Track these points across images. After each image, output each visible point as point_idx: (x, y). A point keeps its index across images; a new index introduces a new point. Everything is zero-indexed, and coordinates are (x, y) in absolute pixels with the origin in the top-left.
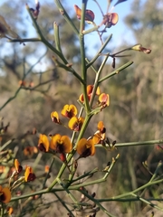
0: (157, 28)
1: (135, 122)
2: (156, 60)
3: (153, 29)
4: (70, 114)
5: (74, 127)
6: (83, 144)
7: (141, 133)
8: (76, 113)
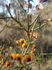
0: (50, 3)
1: (43, 35)
2: (49, 14)
3: (48, 4)
4: (23, 42)
5: (24, 47)
6: (28, 57)
7: (44, 38)
8: (25, 42)
